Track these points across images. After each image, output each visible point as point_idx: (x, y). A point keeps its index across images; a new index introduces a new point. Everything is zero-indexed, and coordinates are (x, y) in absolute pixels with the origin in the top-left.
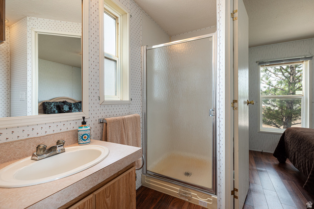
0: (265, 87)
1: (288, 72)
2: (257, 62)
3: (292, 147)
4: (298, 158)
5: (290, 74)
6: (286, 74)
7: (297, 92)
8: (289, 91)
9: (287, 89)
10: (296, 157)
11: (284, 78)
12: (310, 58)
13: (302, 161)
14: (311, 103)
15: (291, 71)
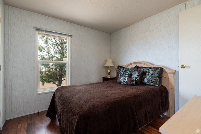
0: (46, 55)
1: (60, 46)
2: (34, 28)
3: (59, 107)
4: (62, 119)
5: (61, 48)
6: (59, 47)
7: (64, 59)
8: (61, 59)
9: (60, 57)
10: (61, 118)
11: (58, 50)
12: (71, 36)
13: (65, 124)
14: (71, 66)
15: (62, 46)
